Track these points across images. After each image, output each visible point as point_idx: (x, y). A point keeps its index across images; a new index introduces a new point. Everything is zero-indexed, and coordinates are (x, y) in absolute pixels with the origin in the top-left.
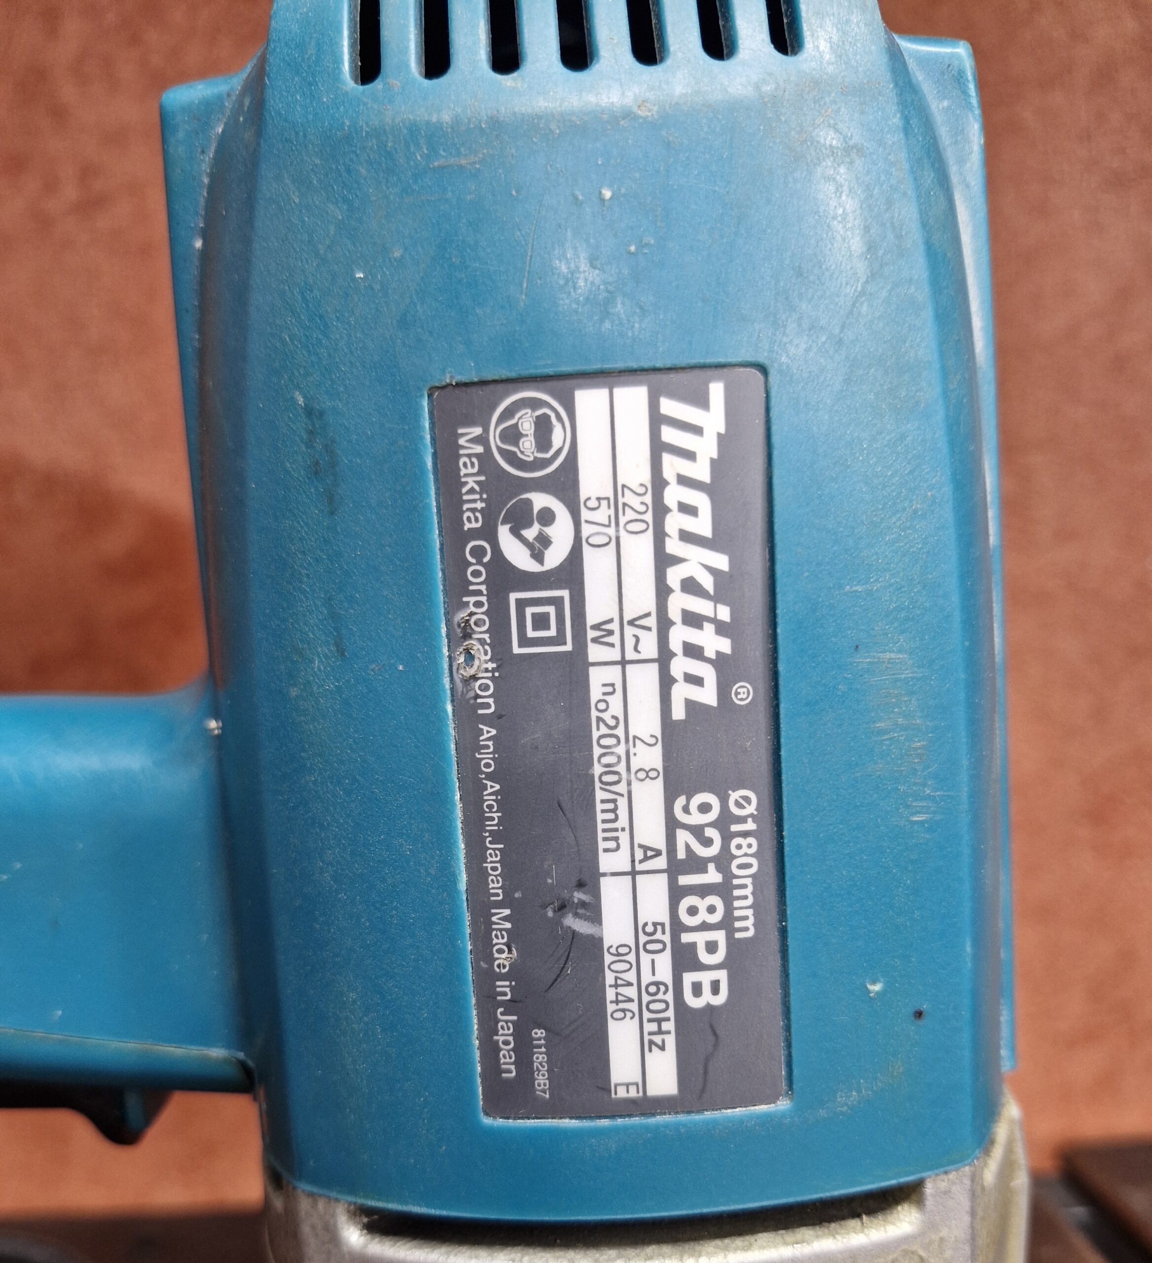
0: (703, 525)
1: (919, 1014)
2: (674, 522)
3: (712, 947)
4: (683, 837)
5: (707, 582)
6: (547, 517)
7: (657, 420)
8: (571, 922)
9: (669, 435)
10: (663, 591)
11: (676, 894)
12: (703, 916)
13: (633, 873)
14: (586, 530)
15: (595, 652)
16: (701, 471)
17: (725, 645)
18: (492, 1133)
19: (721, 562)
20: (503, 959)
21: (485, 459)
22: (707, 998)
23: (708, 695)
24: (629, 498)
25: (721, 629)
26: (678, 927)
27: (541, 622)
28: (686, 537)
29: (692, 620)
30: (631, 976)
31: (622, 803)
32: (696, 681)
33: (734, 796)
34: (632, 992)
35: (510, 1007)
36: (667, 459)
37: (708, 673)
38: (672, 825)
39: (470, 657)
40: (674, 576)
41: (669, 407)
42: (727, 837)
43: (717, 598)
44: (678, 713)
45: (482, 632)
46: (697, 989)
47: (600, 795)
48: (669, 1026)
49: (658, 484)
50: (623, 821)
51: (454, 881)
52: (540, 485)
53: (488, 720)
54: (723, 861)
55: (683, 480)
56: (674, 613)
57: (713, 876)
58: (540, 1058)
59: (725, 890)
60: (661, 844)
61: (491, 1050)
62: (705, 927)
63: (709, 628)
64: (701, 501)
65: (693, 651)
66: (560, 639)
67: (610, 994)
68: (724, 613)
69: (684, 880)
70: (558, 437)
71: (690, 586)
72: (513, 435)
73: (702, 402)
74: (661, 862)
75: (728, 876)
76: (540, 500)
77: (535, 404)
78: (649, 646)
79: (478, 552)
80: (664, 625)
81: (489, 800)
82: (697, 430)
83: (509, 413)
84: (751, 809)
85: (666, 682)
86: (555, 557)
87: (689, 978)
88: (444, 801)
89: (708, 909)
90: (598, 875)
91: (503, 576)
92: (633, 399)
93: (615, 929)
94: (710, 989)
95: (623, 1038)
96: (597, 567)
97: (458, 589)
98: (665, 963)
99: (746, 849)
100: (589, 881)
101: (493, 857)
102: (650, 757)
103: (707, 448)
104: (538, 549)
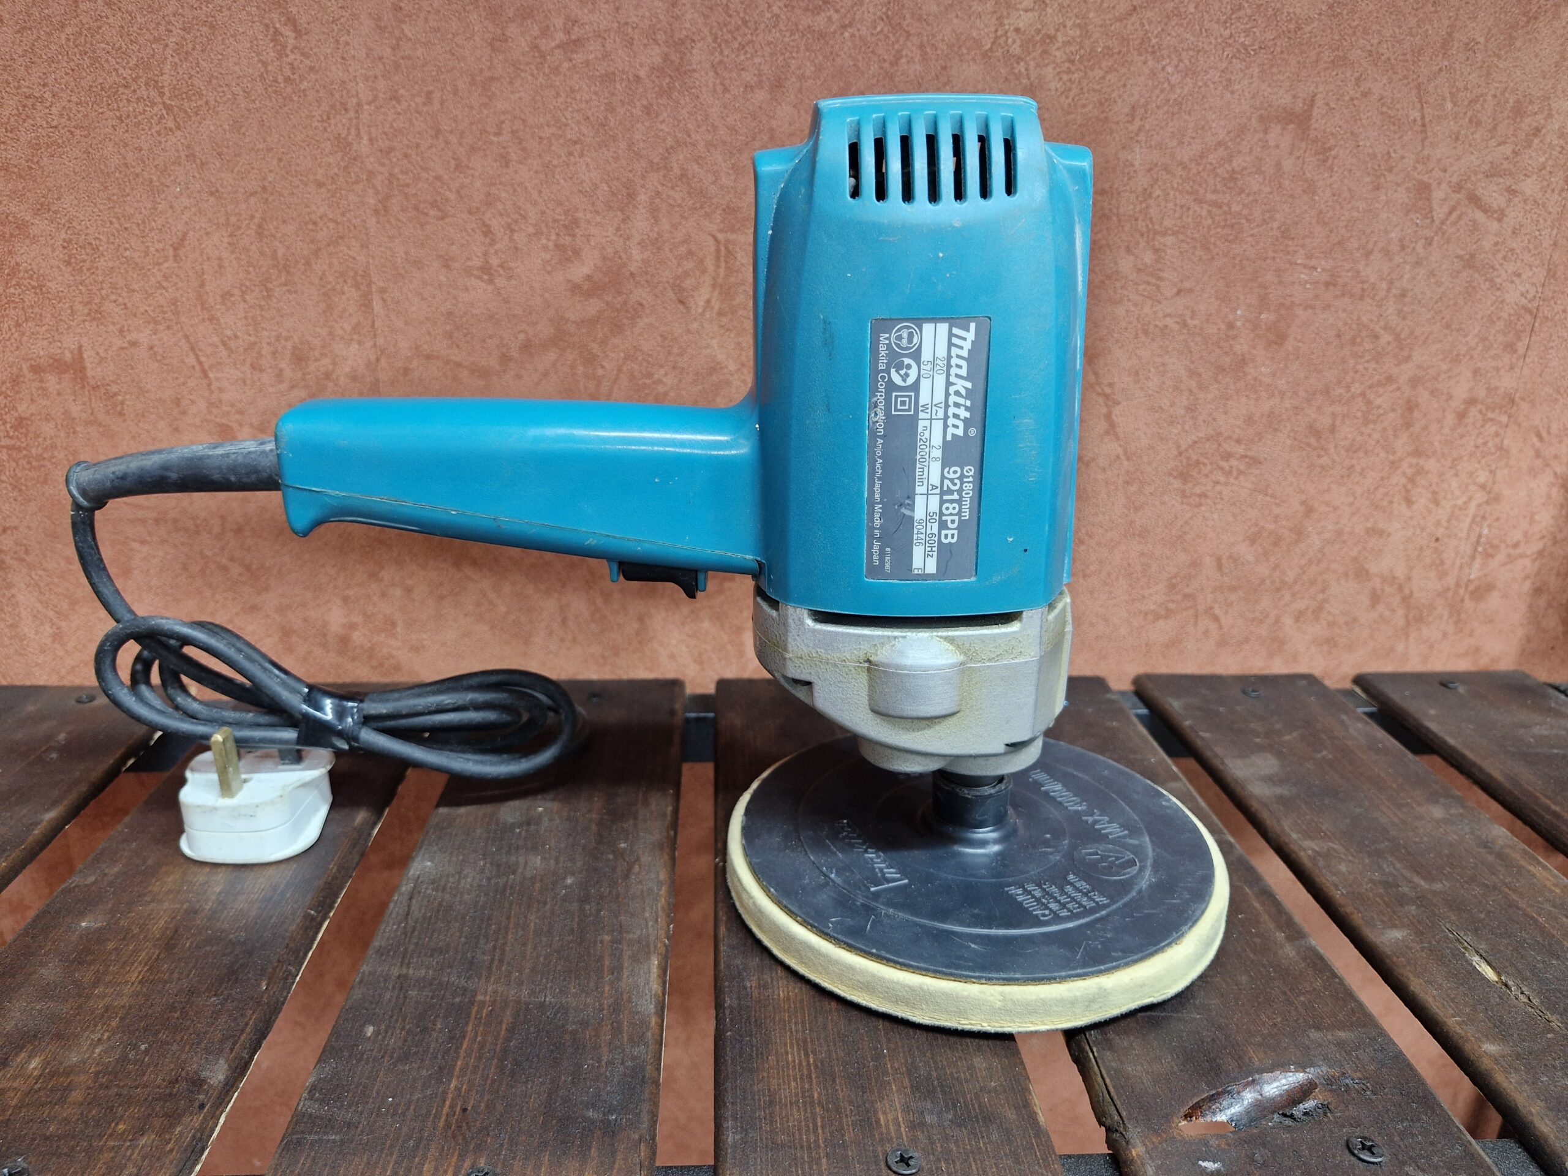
0: (963, 372)
1: (1026, 550)
2: (954, 371)
3: (953, 522)
4: (946, 482)
5: (963, 392)
6: (909, 367)
7: (951, 335)
8: (903, 510)
9: (955, 340)
10: (947, 395)
11: (942, 502)
12: (951, 511)
13: (928, 494)
14: (922, 372)
15: (921, 415)
16: (965, 353)
17: (968, 415)
18: (868, 584)
19: (969, 385)
20: (877, 523)
21: (889, 346)
22: (949, 540)
23: (960, 432)
24: (939, 362)
25: (967, 409)
26: (941, 514)
27: (903, 403)
28: (957, 376)
29: (957, 405)
30: (923, 531)
31: (926, 469)
32: (956, 427)
33: (966, 468)
34: (923, 536)
35: (878, 540)
36: (953, 348)
37: (961, 424)
38: (943, 477)
39: (876, 414)
40: (952, 390)
41: (955, 331)
42: (962, 483)
43: (966, 398)
44: (949, 438)
45: (881, 406)
46: (946, 536)
47: (918, 466)
48: (935, 549)
49: (949, 357)
50: (926, 475)
51: (863, 494)
52: (907, 356)
53: (880, 437)
54: (960, 491)
55: (958, 356)
56: (951, 403)
57: (956, 496)
58: (887, 558)
59: (959, 502)
60: (938, 485)
61: (870, 555)
62: (951, 514)
63: (963, 408)
64: (964, 364)
65: (956, 416)
66: (909, 410)
67: (915, 537)
68: (968, 403)
69: (945, 497)
70: (915, 340)
71: (957, 393)
72: (900, 338)
73: (968, 330)
74: (938, 491)
75: (961, 497)
76: (907, 361)
77: (908, 327)
78: (941, 414)
79: (883, 378)
80: (947, 406)
81: (878, 466)
82: (965, 339)
83: (899, 330)
84: (972, 473)
85: (946, 427)
86: (910, 381)
87: (944, 532)
88: (863, 466)
89: (953, 508)
90: (914, 494)
91: (891, 386)
92: (943, 328)
93: (919, 513)
94: (951, 536)
95: (918, 553)
96: (925, 385)
97: (874, 390)
98: (936, 526)
99: (968, 488)
100: (911, 496)
101: (877, 486)
102: (937, 453)
103: (967, 345)
104: (905, 378)
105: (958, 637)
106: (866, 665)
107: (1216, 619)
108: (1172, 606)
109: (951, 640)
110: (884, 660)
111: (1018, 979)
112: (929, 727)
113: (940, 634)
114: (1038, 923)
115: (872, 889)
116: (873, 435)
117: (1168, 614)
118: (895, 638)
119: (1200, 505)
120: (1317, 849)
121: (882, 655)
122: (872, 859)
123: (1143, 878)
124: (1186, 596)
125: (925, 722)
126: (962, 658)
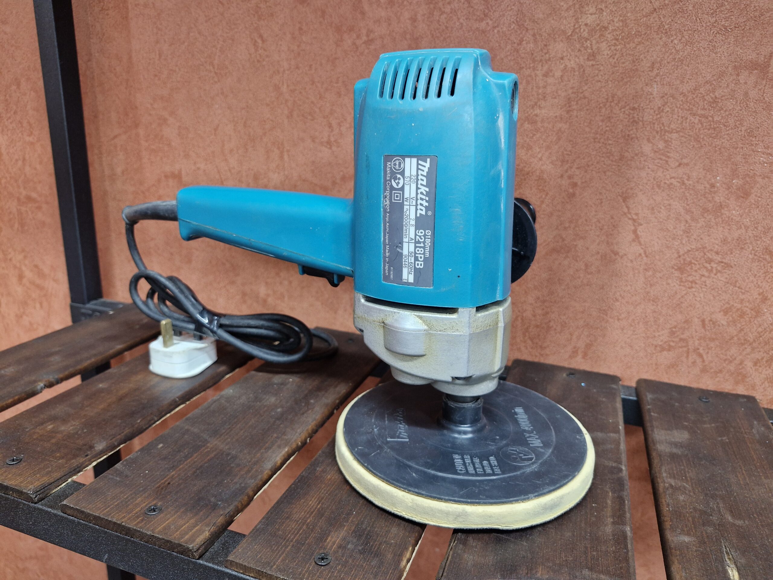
0: (424, 183)
1: (459, 277)
2: (420, 182)
3: (421, 258)
4: (417, 237)
5: (425, 193)
6: (399, 179)
7: (418, 164)
8: (398, 249)
9: (420, 167)
10: (417, 194)
11: (416, 247)
12: (420, 252)
13: (409, 242)
14: (405, 182)
15: (405, 203)
16: (425, 174)
17: (427, 204)
18: (384, 284)
19: (427, 190)
20: (387, 254)
21: (391, 168)
22: (419, 266)
23: (423, 213)
24: (413, 177)
25: (427, 201)
26: (415, 253)
27: (397, 197)
28: (421, 185)
29: (422, 199)
30: (407, 261)
31: (408, 230)
32: (422, 210)
34: (407, 263)
35: (388, 263)
36: (419, 171)
37: (424, 209)
38: (416, 235)
39: (386, 201)
40: (419, 191)
41: (420, 162)
42: (425, 238)
43: (426, 196)
44: (418, 215)
45: (388, 197)
46: (418, 265)
47: (404, 228)
48: (413, 270)
49: (418, 175)
50: (408, 233)
51: (381, 239)
52: (398, 173)
53: (388, 212)
54: (424, 242)
55: (422, 175)
56: (419, 198)
57: (422, 245)
58: (392, 273)
59: (424, 248)
60: (414, 238)
61: (384, 270)
62: (420, 254)
63: (424, 201)
64: (425, 179)
65: (421, 205)
66: (400, 200)
67: (404, 263)
68: (427, 199)
69: (417, 245)
70: (402, 166)
71: (422, 193)
72: (395, 165)
73: (426, 162)
74: (413, 241)
75: (425, 245)
76: (399, 176)
77: (399, 160)
78: (414, 203)
79: (389, 183)
80: (417, 199)
81: (387, 226)
82: (425, 166)
83: (394, 161)
84: (430, 234)
85: (417, 210)
86: (400, 186)
87: (417, 262)
88: (380, 226)
89: (421, 251)
90: (403, 242)
91: (392, 188)
92: (414, 160)
93: (405, 252)
94: (420, 265)
95: (405, 271)
96: (407, 188)
97: (385, 189)
98: (413, 259)
99: (428, 241)
100: (401, 243)
101: (387, 236)
102: (413, 222)
103: (426, 170)
104: (398, 184)
105: (424, 316)
106: (383, 324)
107: (701, 356)
108: (672, 344)
109: (420, 317)
110: (390, 324)
111: (423, 494)
112: (411, 361)
113: (415, 314)
114: (456, 473)
115: (388, 439)
116: (385, 210)
117: (670, 348)
118: (395, 312)
119: (691, 288)
120: (673, 484)
121: (389, 321)
122: (400, 427)
123: (530, 468)
124: (681, 340)
125: (409, 358)
126: (426, 327)
